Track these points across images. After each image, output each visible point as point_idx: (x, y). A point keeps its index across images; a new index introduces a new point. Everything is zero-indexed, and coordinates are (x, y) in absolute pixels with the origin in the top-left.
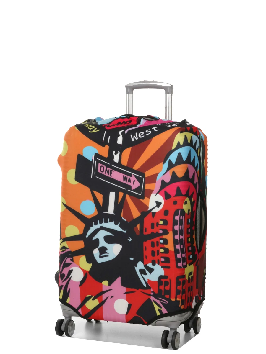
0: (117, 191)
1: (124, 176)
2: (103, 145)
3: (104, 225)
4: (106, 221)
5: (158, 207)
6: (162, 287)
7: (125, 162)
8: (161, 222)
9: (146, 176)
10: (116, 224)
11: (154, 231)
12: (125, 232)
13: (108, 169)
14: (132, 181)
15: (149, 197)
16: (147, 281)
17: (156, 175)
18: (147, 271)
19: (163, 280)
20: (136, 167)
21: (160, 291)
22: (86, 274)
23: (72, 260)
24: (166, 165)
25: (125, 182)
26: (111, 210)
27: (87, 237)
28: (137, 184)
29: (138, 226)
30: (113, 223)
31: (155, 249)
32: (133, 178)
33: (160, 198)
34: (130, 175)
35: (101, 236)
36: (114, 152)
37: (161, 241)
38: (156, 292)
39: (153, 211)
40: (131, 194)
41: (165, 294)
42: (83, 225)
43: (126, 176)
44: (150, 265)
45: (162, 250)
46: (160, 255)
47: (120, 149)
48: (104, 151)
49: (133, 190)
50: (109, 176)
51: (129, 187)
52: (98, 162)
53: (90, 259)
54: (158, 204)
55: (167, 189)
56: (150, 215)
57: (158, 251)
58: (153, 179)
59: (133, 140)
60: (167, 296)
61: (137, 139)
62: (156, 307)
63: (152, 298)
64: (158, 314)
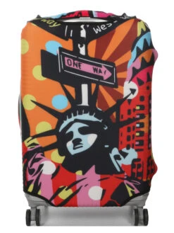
0: (89, 83)
1: (93, 67)
2: (66, 39)
3: (79, 117)
4: (80, 114)
5: (133, 94)
6: (135, 171)
7: (92, 54)
8: (138, 108)
9: (116, 65)
10: (91, 114)
11: (131, 116)
12: (101, 121)
13: (76, 62)
14: (103, 72)
15: (123, 85)
16: (121, 165)
17: (127, 63)
18: (121, 157)
19: (136, 163)
20: (105, 57)
21: (133, 174)
22: (58, 166)
23: (43, 155)
24: (134, 53)
25: (95, 73)
26: (85, 102)
27: (60, 131)
28: (107, 75)
29: (114, 114)
30: (88, 114)
31: (131, 133)
32: (103, 69)
33: (134, 85)
34: (100, 66)
35: (75, 128)
36: (79, 45)
37: (138, 125)
38: (130, 175)
39: (129, 98)
40: (104, 85)
41: (137, 176)
42: (55, 120)
43: (96, 67)
44: (124, 150)
45: (138, 134)
46: (136, 138)
47: (85, 42)
48: (69, 45)
49: (106, 80)
50: (78, 68)
51: (101, 78)
52: (64, 56)
53: (63, 151)
54: (133, 91)
55: (139, 75)
56: (126, 102)
57: (134, 136)
58: (124, 67)
59: (97, 32)
60: (140, 178)
61: (100, 31)
62: (129, 190)
63: (125, 182)
64: (131, 195)
